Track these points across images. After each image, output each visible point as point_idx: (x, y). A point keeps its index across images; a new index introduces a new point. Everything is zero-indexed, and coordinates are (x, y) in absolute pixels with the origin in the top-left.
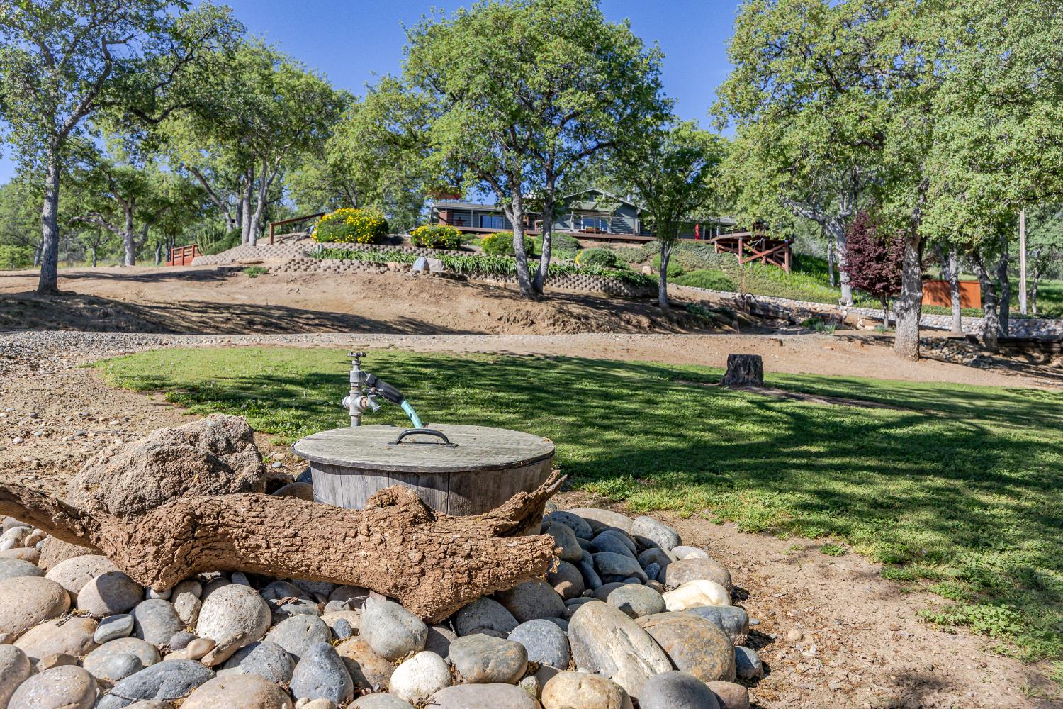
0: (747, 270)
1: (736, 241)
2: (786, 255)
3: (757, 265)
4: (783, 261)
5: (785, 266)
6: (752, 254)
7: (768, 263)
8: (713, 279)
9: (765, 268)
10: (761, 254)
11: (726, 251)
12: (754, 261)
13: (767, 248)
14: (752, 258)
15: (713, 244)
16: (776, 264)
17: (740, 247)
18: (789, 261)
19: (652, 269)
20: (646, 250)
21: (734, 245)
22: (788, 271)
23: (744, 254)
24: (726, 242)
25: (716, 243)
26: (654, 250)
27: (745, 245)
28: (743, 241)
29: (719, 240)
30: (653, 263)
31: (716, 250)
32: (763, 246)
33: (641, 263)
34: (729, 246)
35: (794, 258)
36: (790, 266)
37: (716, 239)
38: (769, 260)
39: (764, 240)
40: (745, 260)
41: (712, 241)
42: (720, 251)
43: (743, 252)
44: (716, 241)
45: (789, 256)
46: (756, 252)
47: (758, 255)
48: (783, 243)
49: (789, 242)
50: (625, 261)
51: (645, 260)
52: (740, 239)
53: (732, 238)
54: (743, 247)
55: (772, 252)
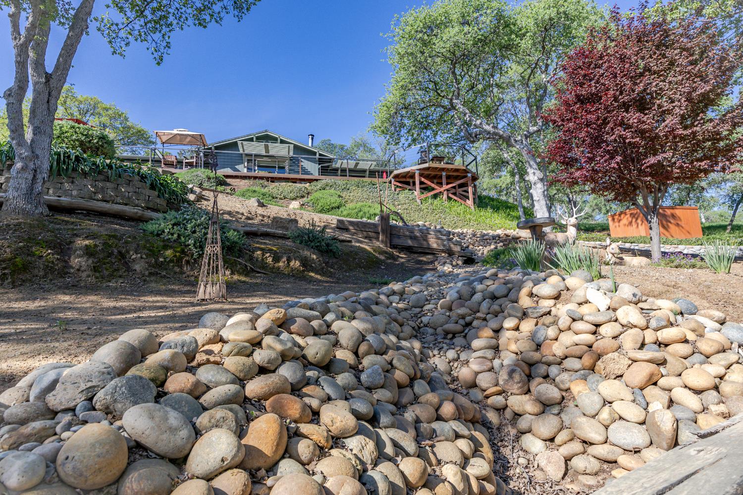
0: (423, 207)
1: (413, 176)
2: (471, 192)
3: (437, 202)
4: (468, 198)
5: (470, 202)
6: (433, 189)
7: (449, 199)
9: (447, 204)
10: (442, 189)
11: (404, 189)
12: (435, 196)
13: (448, 184)
14: (432, 193)
15: (390, 182)
16: (459, 200)
17: (417, 182)
18: (474, 199)
19: (303, 205)
20: (309, 188)
21: (411, 181)
22: (473, 207)
23: (423, 191)
24: (404, 180)
25: (393, 180)
26: (318, 187)
27: (423, 179)
28: (421, 175)
29: (396, 177)
30: (309, 199)
31: (393, 189)
32: (444, 180)
33: (294, 199)
34: (408, 183)
35: (480, 197)
36: (474, 203)
37: (392, 175)
38: (450, 195)
39: (444, 174)
40: (423, 196)
41: (389, 179)
42: (398, 189)
43: (421, 188)
44: (393, 178)
45: (474, 194)
46: (436, 187)
47: (438, 189)
48: (466, 176)
49: (472, 177)
50: (273, 198)
51: (303, 197)
52: (417, 173)
53: (409, 172)
54: (421, 183)
55: (454, 187)
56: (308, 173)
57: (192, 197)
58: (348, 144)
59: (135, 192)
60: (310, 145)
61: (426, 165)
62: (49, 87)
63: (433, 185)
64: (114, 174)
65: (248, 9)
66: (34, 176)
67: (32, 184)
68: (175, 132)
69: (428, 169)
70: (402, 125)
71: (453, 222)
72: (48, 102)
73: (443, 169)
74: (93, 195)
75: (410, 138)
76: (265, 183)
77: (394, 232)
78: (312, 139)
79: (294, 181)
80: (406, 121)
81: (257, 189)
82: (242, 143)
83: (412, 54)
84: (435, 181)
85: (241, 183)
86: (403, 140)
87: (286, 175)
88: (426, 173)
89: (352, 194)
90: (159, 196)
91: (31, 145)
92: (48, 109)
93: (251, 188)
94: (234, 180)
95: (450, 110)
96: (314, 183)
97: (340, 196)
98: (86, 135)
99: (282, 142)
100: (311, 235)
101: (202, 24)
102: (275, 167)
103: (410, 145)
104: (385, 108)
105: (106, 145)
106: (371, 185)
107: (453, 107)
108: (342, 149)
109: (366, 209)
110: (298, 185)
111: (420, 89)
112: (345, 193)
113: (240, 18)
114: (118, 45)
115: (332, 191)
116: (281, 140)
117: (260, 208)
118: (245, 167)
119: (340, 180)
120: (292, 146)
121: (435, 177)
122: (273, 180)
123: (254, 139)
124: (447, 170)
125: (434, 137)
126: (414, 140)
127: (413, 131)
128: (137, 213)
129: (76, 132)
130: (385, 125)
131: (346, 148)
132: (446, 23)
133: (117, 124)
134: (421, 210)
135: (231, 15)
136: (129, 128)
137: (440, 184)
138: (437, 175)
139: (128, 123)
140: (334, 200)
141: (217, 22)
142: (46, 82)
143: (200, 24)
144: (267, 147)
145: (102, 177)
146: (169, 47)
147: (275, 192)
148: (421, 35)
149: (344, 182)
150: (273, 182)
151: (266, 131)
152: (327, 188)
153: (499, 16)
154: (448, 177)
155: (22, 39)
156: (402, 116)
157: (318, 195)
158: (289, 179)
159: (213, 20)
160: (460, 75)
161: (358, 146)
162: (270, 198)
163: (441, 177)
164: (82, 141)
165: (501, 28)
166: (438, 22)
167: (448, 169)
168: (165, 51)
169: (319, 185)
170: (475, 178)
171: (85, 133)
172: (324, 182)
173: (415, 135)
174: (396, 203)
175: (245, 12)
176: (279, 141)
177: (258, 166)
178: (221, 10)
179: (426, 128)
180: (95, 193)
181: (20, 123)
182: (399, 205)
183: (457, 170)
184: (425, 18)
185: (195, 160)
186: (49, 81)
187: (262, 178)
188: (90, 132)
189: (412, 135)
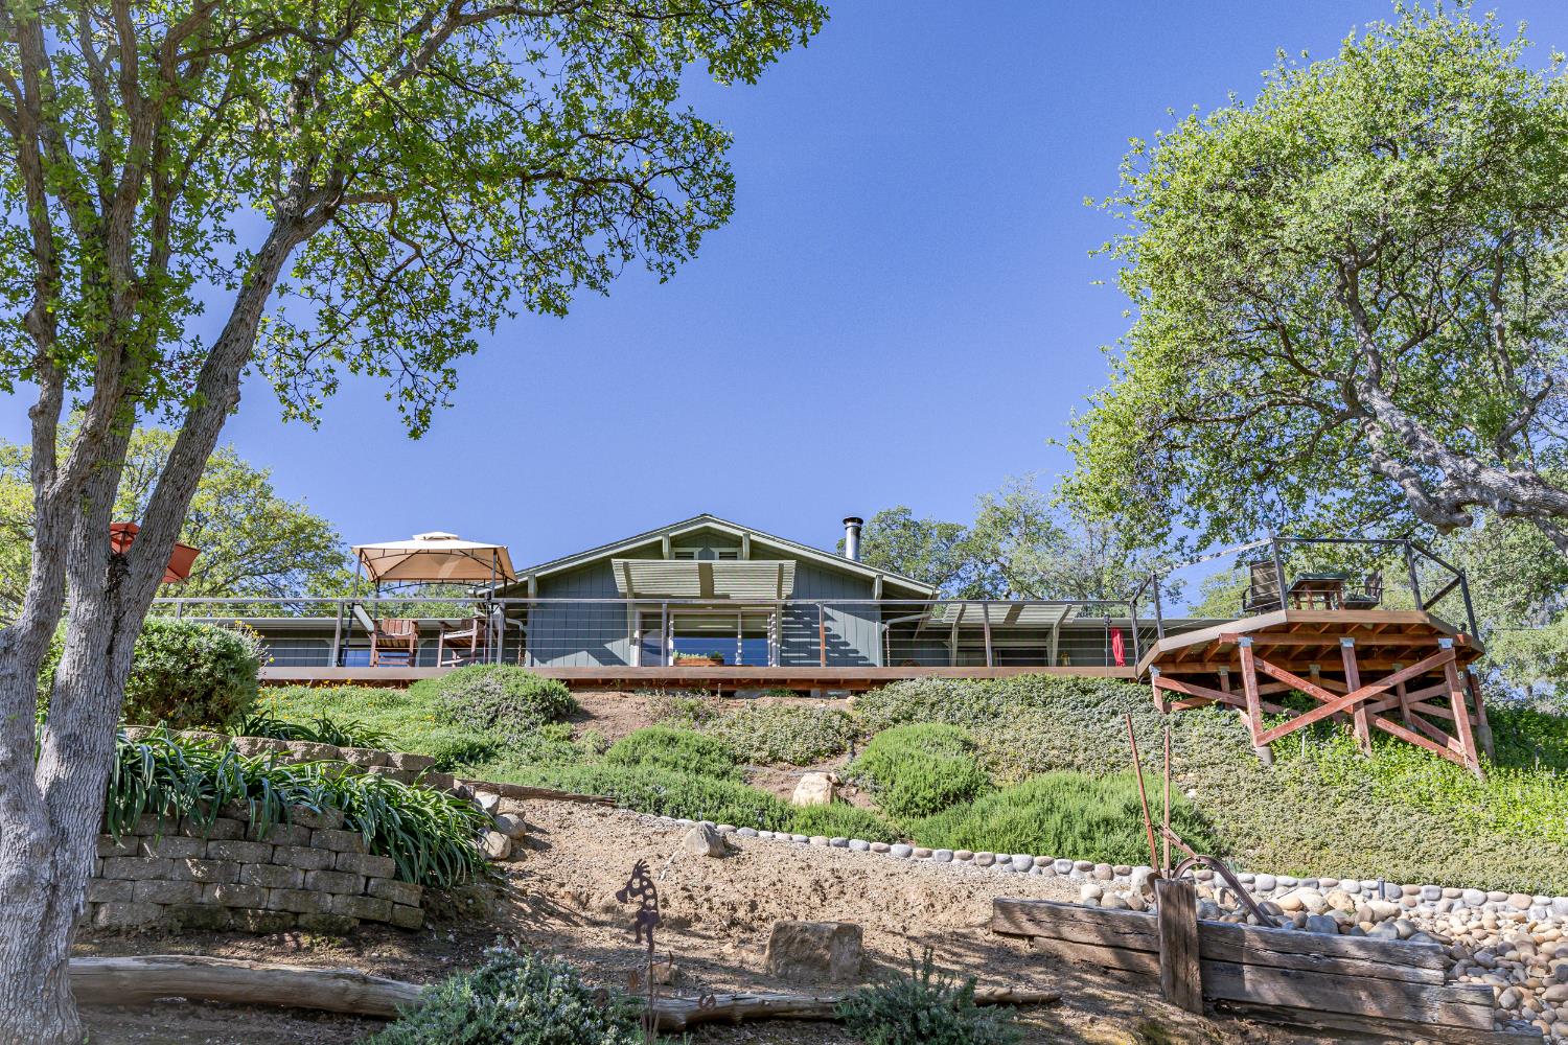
0: (1283, 773)
1: (1228, 654)
2: (1458, 701)
3: (1332, 750)
4: (1449, 728)
5: (1461, 746)
6: (1310, 703)
7: (1378, 736)
8: (1098, 812)
9: (1371, 759)
10: (1346, 703)
11: (1200, 704)
12: (1322, 730)
13: (1367, 678)
14: (1309, 718)
15: (1146, 679)
16: (1417, 739)
17: (1250, 680)
18: (1474, 728)
19: (840, 784)
20: (856, 715)
21: (1223, 671)
22: (1474, 768)
23: (1272, 708)
24: (1197, 669)
25: (1155, 674)
26: (888, 712)
27: (1269, 669)
28: (1259, 652)
29: (1165, 659)
30: (860, 760)
31: (1158, 703)
32: (1350, 667)
33: (808, 762)
34: (1212, 681)
35: (1494, 719)
36: (1479, 748)
37: (1151, 655)
38: (1381, 723)
39: (1347, 643)
40: (1277, 730)
41: (1141, 667)
42: (1176, 706)
43: (1264, 698)
44: (1155, 663)
45: (1472, 710)
46: (1323, 695)
47: (1334, 705)
48: (1435, 649)
49: (1458, 649)
50: (735, 760)
51: (837, 751)
52: (1247, 642)
53: (1214, 643)
54: (1263, 678)
55: (1393, 691)
56: (848, 657)
57: (495, 843)
58: (970, 519)
59: (326, 869)
60: (850, 553)
61: (1278, 617)
62: (118, 604)
63: (1309, 688)
64: (266, 813)
65: (692, 247)
66: (50, 906)
67: (42, 935)
68: (418, 543)
69: (1286, 628)
70: (1175, 476)
71: (1409, 836)
72: (110, 651)
73: (1343, 629)
74: (197, 890)
75: (1204, 515)
76: (708, 702)
77: (1215, 951)
78: (857, 532)
79: (803, 689)
80: (1183, 460)
81: (679, 728)
82: (626, 567)
83: (1202, 258)
84: (1315, 669)
85: (624, 706)
86: (1178, 525)
87: (773, 670)
88: (1277, 643)
89: (1009, 735)
90: (398, 875)
91: (49, 796)
92: (109, 673)
93: (658, 728)
94: (600, 696)
95: (1343, 417)
96: (873, 696)
97: (967, 745)
98: (177, 653)
99: (758, 551)
100: (922, 1015)
101: (552, 304)
102: (734, 635)
103: (1205, 541)
104: (1112, 428)
105: (233, 680)
106: (1077, 696)
107: (1359, 409)
108: (951, 538)
109: (1073, 803)
110: (815, 704)
111: (1231, 355)
112: (984, 730)
113: (666, 273)
114: (303, 392)
115: (940, 726)
116: (753, 544)
117: (717, 864)
118: (633, 642)
119: (961, 681)
120: (790, 564)
121: (1312, 654)
122: (729, 689)
123: (665, 549)
124: (1360, 629)
125: (1296, 508)
126: (1220, 524)
127: (1216, 493)
128: (346, 990)
129: (150, 645)
130: (1116, 482)
131: (963, 534)
132: (1315, 154)
133: (238, 511)
134: (1276, 789)
135: (638, 263)
136: (272, 518)
137: (1334, 677)
138: (1319, 648)
139: (269, 506)
140: (952, 764)
141: (593, 284)
142: (110, 590)
143: (546, 304)
144: (706, 574)
145: (228, 825)
146: (452, 387)
147: (739, 738)
148: (1228, 197)
149: (980, 687)
150: (728, 695)
151: (704, 518)
152: (922, 713)
153: (1504, 116)
154: (1363, 654)
155: (61, 479)
156: (1172, 446)
157: (889, 742)
158: (783, 682)
159: (582, 282)
160: (1374, 302)
161: (1003, 522)
162: (726, 764)
163: (1337, 653)
164: (166, 674)
165: (1513, 147)
166: (1285, 152)
167: (1361, 627)
168: (440, 397)
169: (890, 701)
170: (1468, 653)
171: (178, 645)
172: (907, 689)
173: (1223, 507)
174: (1177, 761)
175: (685, 253)
176: (746, 548)
177: (676, 634)
178: (607, 250)
179: (1260, 478)
180: (203, 883)
181: (26, 737)
182: (1186, 769)
183: (1397, 629)
184: (1236, 145)
185: (474, 633)
186: (118, 584)
187: (693, 686)
188: (192, 643)
189: (1212, 507)
